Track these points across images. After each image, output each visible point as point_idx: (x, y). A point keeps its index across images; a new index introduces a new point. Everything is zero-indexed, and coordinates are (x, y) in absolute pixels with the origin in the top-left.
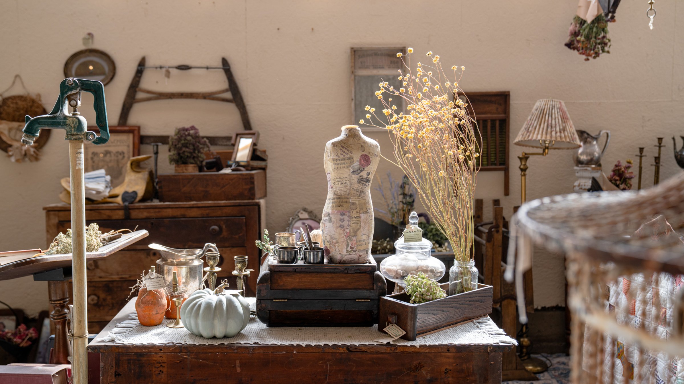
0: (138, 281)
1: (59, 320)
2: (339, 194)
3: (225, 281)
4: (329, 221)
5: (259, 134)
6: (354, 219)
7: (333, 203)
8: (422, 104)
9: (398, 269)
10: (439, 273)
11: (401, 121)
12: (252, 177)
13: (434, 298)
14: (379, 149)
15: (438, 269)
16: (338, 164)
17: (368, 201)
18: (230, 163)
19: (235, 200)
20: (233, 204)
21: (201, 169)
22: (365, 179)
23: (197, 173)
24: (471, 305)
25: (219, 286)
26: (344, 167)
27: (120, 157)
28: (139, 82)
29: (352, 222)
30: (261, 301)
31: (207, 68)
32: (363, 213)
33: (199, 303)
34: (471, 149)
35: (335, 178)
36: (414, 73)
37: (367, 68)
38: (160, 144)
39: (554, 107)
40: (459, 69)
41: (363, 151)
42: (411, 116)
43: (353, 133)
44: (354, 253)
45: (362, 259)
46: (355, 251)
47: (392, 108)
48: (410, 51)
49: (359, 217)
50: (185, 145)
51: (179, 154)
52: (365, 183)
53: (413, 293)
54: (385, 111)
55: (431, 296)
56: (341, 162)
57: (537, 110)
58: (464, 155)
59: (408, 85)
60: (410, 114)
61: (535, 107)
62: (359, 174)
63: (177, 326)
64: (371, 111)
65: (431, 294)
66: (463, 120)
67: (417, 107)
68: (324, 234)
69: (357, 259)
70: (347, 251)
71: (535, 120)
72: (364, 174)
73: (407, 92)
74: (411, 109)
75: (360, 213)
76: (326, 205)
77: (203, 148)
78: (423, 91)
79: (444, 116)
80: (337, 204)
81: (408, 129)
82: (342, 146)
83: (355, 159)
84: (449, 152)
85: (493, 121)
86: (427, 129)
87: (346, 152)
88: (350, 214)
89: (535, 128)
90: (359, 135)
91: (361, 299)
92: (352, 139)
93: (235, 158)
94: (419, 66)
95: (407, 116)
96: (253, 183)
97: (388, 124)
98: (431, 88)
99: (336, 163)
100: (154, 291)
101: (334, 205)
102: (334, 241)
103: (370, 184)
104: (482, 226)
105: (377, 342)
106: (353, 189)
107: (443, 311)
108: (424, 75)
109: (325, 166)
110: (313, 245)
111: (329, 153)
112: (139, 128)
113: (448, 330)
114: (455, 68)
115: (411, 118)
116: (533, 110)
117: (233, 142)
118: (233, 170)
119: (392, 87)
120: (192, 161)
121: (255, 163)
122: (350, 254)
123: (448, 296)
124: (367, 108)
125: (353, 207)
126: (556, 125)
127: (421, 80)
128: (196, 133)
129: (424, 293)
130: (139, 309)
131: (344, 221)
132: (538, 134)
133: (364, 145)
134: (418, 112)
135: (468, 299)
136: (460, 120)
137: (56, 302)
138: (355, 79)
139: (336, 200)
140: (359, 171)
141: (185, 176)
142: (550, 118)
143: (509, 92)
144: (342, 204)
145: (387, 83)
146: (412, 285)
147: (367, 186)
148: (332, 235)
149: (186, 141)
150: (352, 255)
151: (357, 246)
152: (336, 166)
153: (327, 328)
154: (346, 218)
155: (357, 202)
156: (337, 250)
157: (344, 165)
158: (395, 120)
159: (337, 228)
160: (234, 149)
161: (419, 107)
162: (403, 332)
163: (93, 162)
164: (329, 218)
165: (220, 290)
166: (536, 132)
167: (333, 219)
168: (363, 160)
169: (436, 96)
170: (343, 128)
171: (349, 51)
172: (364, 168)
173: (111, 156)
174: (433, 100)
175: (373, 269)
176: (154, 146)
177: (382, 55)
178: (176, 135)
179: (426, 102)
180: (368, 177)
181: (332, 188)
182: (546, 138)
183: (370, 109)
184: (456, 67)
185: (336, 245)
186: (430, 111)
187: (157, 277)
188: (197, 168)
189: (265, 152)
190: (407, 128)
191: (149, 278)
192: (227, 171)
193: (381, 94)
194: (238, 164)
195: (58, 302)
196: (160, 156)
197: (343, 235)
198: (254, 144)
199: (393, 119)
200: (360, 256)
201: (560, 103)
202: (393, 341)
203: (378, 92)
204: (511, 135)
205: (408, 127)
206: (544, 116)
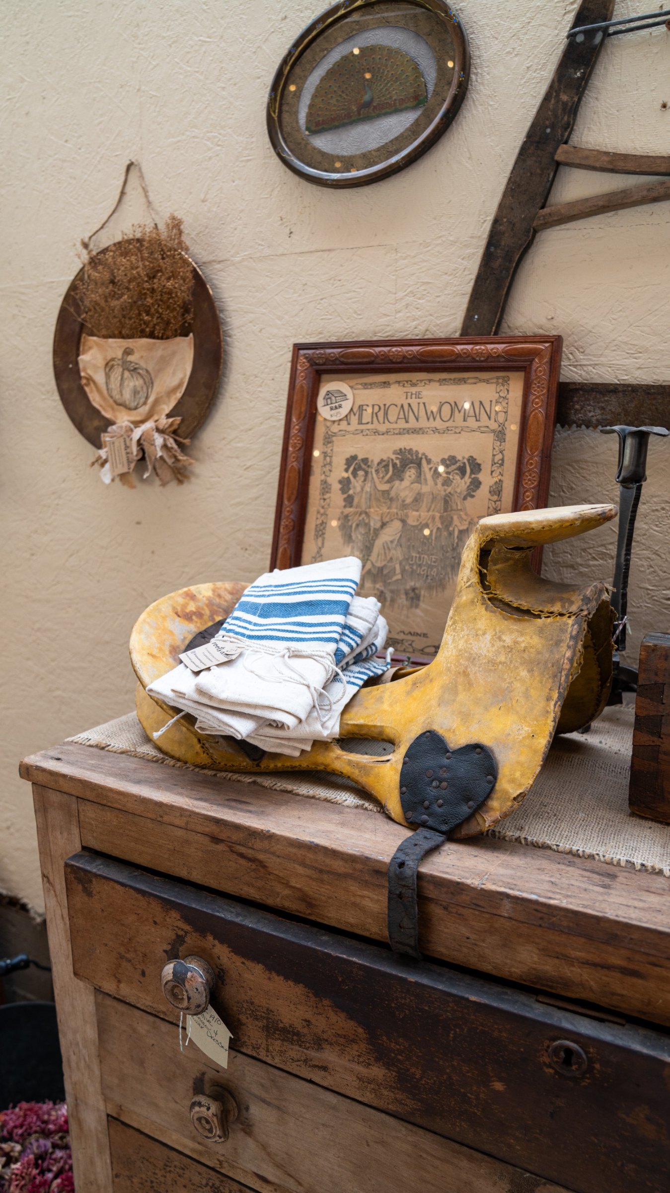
27: (461, 484)
28: (573, 110)
112: (556, 343)
163: (349, 501)
173: (419, 478)
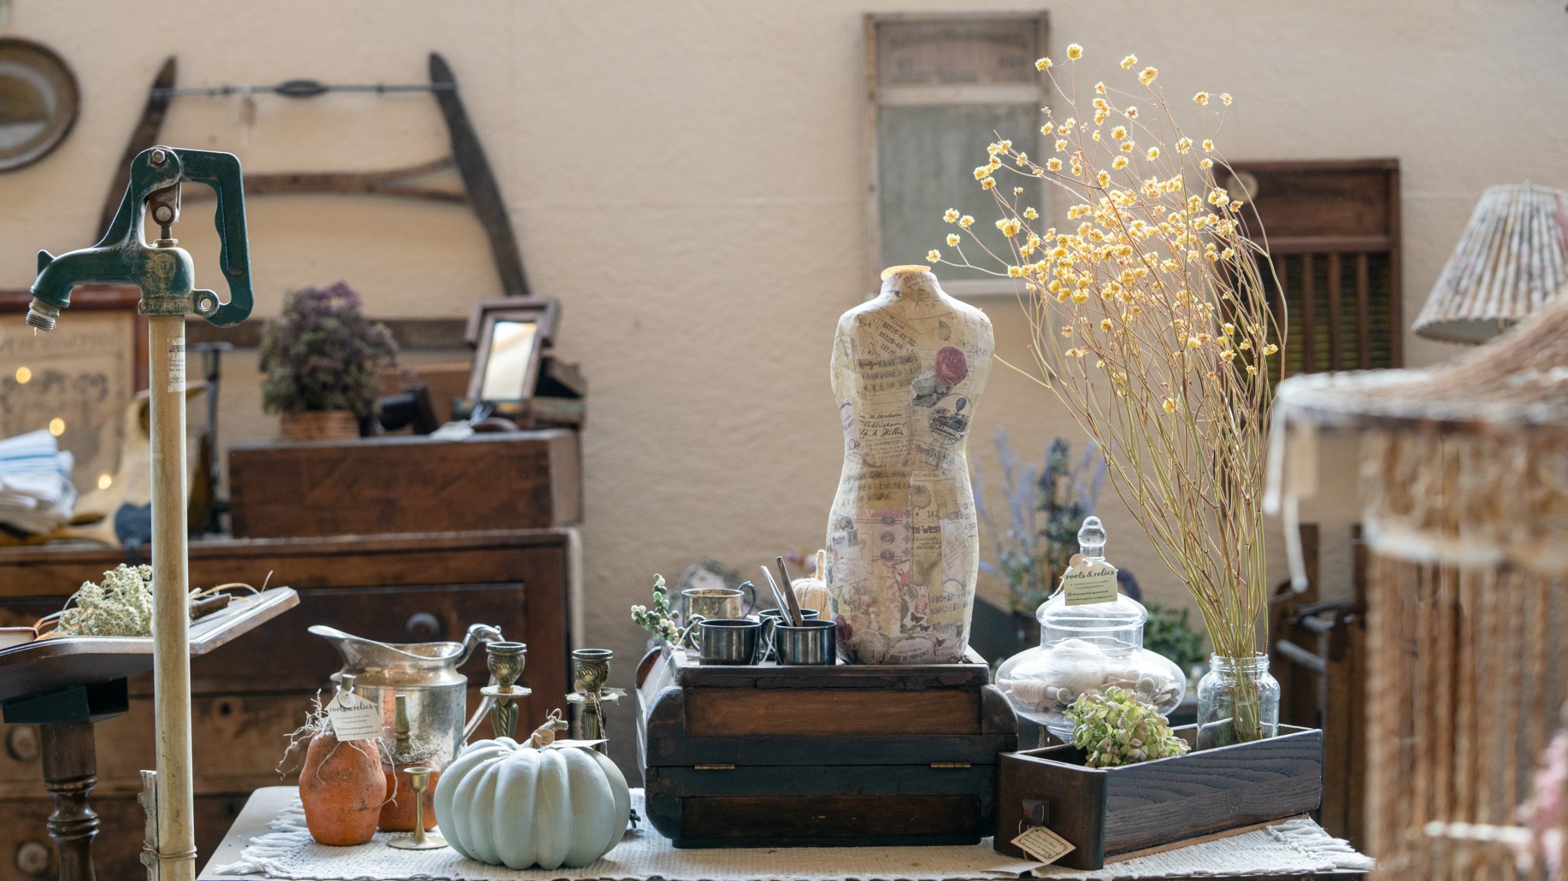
0: (309, 716)
1: (73, 838)
2: (878, 464)
3: (557, 714)
4: (850, 541)
5: (558, 310)
6: (922, 535)
7: (860, 488)
8: (1112, 202)
9: (1048, 686)
10: (1167, 692)
11: (1051, 253)
12: (540, 451)
13: (1154, 754)
14: (991, 333)
15: (1164, 683)
16: (875, 376)
17: (962, 482)
18: (464, 405)
19: (486, 527)
20: (480, 543)
21: (365, 429)
22: (952, 418)
23: (353, 440)
24: (1259, 780)
25: (542, 727)
26: (892, 385)
29: (917, 544)
30: (660, 769)
31: (380, 89)
32: (948, 516)
33: (490, 770)
34: (1252, 332)
35: (867, 416)
36: (1086, 113)
37: (919, 80)
38: (226, 346)
39: (1538, 210)
40: (1216, 103)
41: (947, 339)
42: (1079, 238)
43: (916, 288)
44: (924, 634)
45: (946, 652)
46: (926, 629)
47: (1025, 215)
48: (1074, 53)
49: (937, 529)
50: (316, 348)
51: (297, 378)
52: (951, 431)
53: (1094, 743)
54: (1003, 224)
55: (1145, 748)
56: (882, 370)
57: (1483, 220)
58: (1234, 348)
59: (1070, 148)
60: (1076, 233)
61: (1478, 212)
62: (935, 404)
63: (422, 846)
64: (962, 224)
65: (1144, 744)
66: (1227, 249)
67: (1098, 213)
68: (836, 580)
69: (931, 652)
70: (902, 626)
71: (1479, 254)
72: (949, 404)
73: (1067, 165)
74: (1079, 217)
75: (939, 518)
76: (839, 497)
77: (374, 357)
78: (1114, 165)
79: (1174, 237)
80: (873, 491)
81: (1073, 276)
82: (885, 325)
83: (924, 363)
84: (1191, 339)
85: (1348, 258)
86: (1128, 275)
87: (898, 340)
88: (910, 520)
89: (1480, 281)
90: (934, 292)
91: (946, 762)
92: (914, 304)
93: (480, 391)
94: (1098, 92)
95: (1069, 237)
96: (544, 471)
97: (1014, 264)
98: (1137, 158)
99: (869, 372)
100: (353, 742)
101: (864, 493)
102: (866, 598)
103: (967, 433)
104: (1316, 614)
105: (995, 872)
106: (919, 449)
107: (1178, 792)
108: (1116, 119)
109: (833, 384)
110: (802, 616)
111: (849, 346)
113: (1192, 847)
114: (1204, 97)
115: (1079, 243)
116: (1473, 223)
117: (470, 335)
118: (478, 429)
119: (1023, 154)
120: (339, 398)
121: (549, 407)
122: (912, 638)
123: (1193, 751)
124: (951, 215)
125: (921, 499)
126: (1543, 268)
127: (1105, 132)
128: (353, 306)
129: (1126, 741)
130: (313, 797)
131: (892, 540)
132: (1487, 300)
133: (946, 322)
134: (1100, 226)
135: (1248, 763)
136: (1221, 249)
137: (65, 787)
138: (879, 119)
139: (870, 481)
140: (935, 396)
141: (318, 451)
142: (1525, 247)
143: (1396, 161)
144: (886, 491)
145: (1009, 143)
146: (1092, 720)
147: (957, 440)
148: (858, 583)
149: (321, 335)
150: (917, 640)
151: (932, 612)
152: (870, 382)
153: (847, 848)
154: (899, 531)
155: (930, 487)
156: (874, 625)
157: (891, 379)
158: (1032, 251)
159: (873, 561)
160: (473, 361)
161: (1104, 211)
162: (1066, 848)
164: (849, 533)
165: (544, 738)
166: (1482, 293)
167: (860, 536)
168: (947, 364)
169: (1150, 179)
170: (887, 274)
171: (857, 24)
172: (948, 388)
174: (1142, 191)
175: (979, 678)
176: (205, 353)
177: (970, 37)
178: (286, 313)
179: (1120, 197)
180: (962, 412)
181: (857, 445)
182: (1513, 311)
183: (958, 220)
184: (1207, 95)
185: (871, 609)
186: (1135, 222)
187: (361, 707)
188: (354, 425)
189: (575, 368)
190: (1067, 273)
191: (338, 706)
192: (456, 432)
193: (991, 175)
194: (492, 408)
195: (71, 786)
196: (226, 387)
197: (890, 582)
198: (545, 343)
199: (1027, 249)
200: (940, 643)
201: (1556, 197)
202: (1037, 869)
203: (981, 168)
204: (1408, 305)
205: (1071, 270)
206: (1506, 240)
